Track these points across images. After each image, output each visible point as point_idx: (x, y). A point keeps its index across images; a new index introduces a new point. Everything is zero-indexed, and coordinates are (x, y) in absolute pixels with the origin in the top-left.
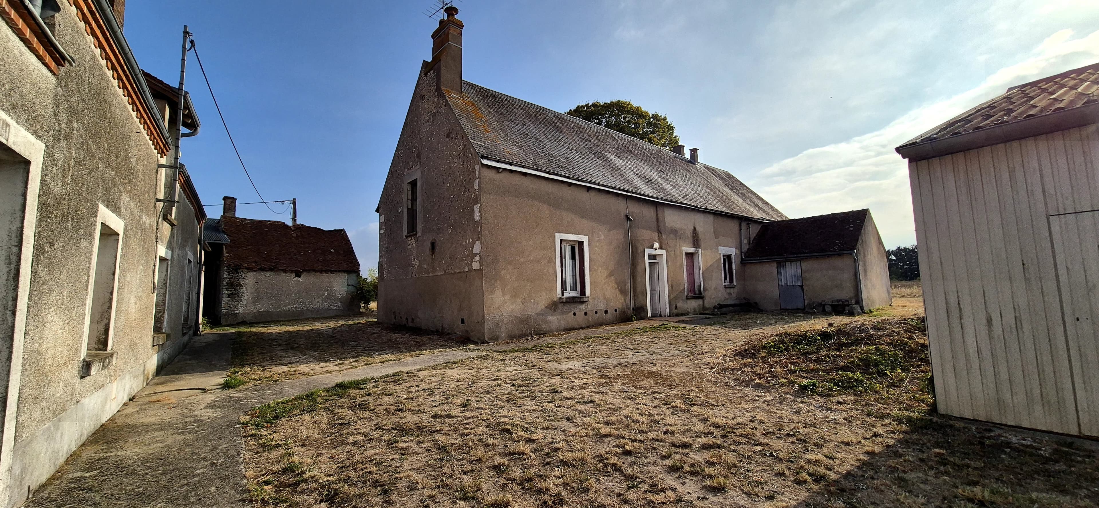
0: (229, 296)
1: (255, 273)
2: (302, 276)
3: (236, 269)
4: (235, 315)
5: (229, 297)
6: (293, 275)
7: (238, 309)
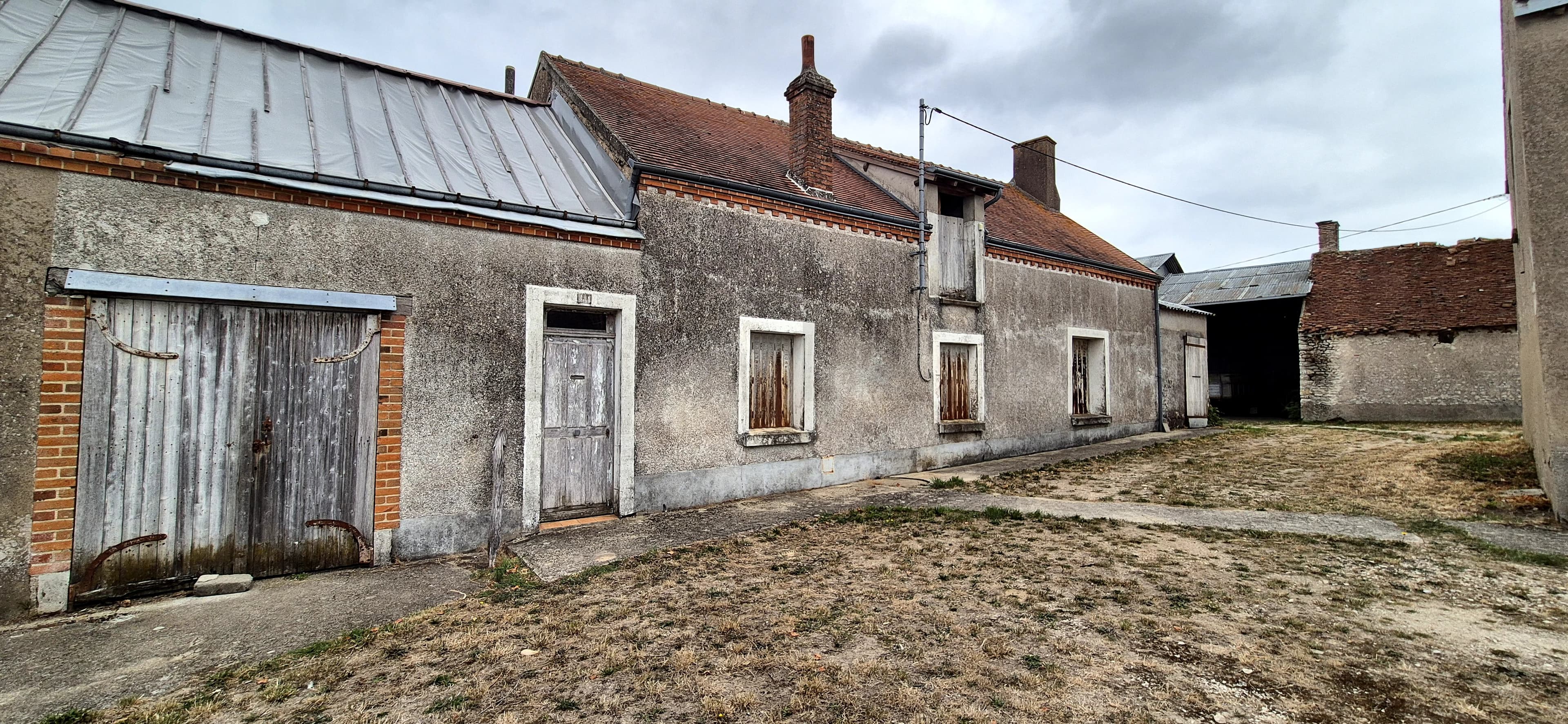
0: (1310, 377)
1: (1353, 340)
2: (1455, 340)
3: (1319, 336)
4: (1324, 408)
5: (1310, 379)
6: (1434, 339)
7: (1328, 399)
